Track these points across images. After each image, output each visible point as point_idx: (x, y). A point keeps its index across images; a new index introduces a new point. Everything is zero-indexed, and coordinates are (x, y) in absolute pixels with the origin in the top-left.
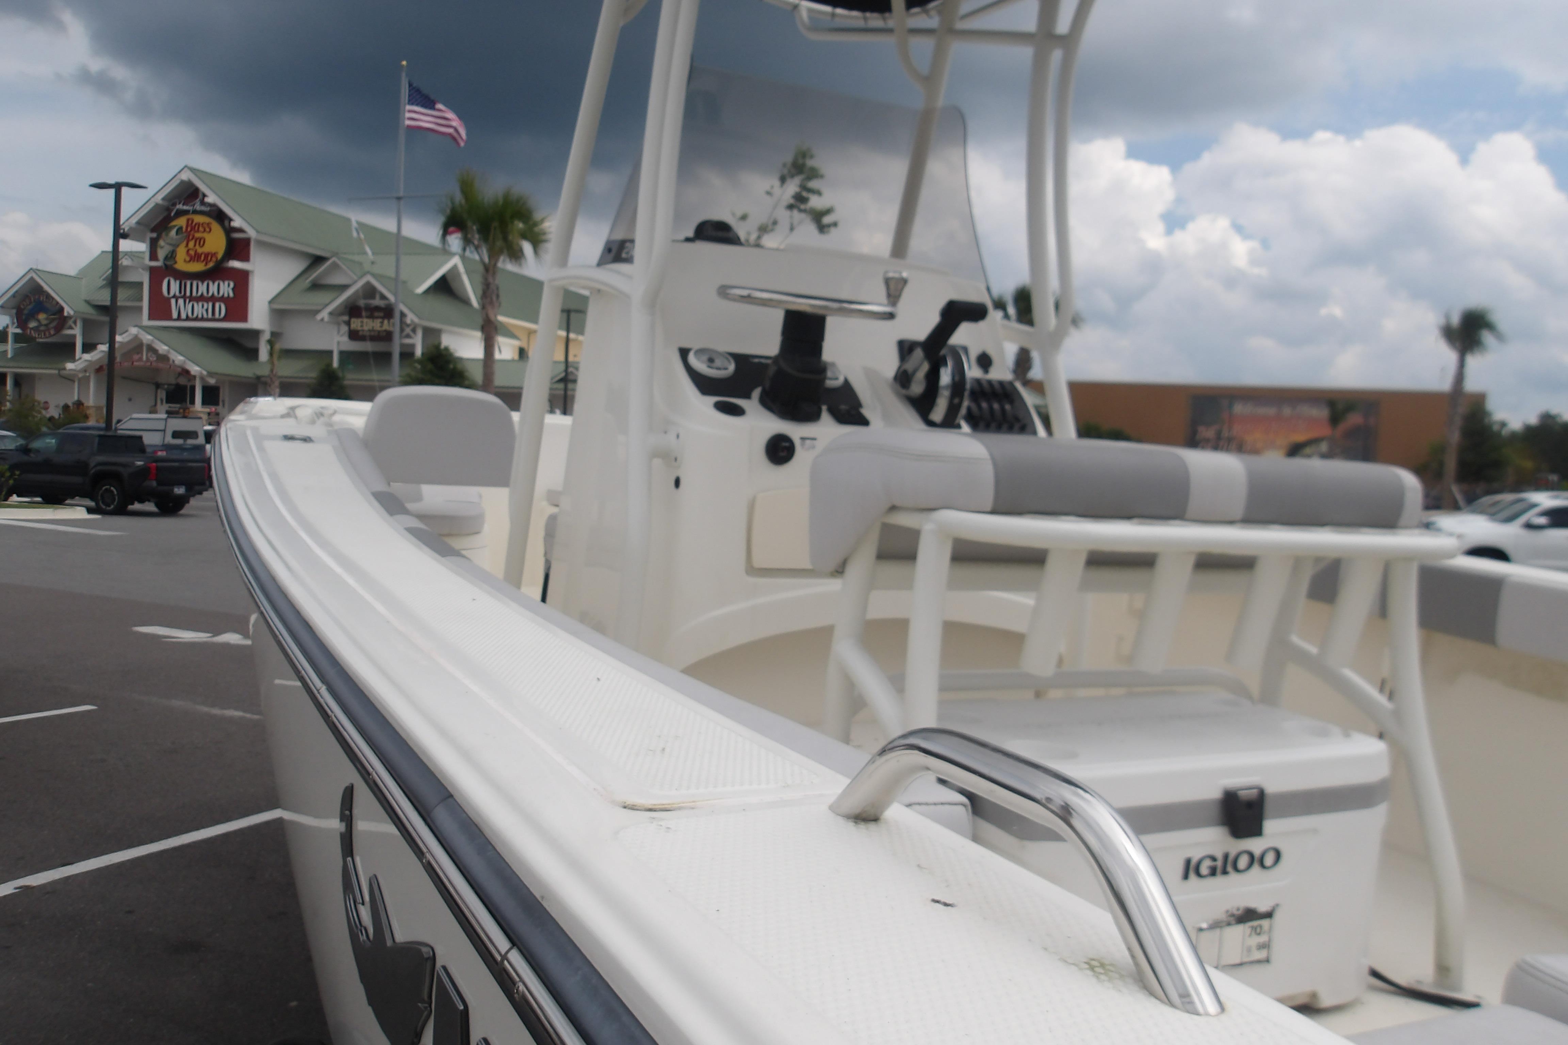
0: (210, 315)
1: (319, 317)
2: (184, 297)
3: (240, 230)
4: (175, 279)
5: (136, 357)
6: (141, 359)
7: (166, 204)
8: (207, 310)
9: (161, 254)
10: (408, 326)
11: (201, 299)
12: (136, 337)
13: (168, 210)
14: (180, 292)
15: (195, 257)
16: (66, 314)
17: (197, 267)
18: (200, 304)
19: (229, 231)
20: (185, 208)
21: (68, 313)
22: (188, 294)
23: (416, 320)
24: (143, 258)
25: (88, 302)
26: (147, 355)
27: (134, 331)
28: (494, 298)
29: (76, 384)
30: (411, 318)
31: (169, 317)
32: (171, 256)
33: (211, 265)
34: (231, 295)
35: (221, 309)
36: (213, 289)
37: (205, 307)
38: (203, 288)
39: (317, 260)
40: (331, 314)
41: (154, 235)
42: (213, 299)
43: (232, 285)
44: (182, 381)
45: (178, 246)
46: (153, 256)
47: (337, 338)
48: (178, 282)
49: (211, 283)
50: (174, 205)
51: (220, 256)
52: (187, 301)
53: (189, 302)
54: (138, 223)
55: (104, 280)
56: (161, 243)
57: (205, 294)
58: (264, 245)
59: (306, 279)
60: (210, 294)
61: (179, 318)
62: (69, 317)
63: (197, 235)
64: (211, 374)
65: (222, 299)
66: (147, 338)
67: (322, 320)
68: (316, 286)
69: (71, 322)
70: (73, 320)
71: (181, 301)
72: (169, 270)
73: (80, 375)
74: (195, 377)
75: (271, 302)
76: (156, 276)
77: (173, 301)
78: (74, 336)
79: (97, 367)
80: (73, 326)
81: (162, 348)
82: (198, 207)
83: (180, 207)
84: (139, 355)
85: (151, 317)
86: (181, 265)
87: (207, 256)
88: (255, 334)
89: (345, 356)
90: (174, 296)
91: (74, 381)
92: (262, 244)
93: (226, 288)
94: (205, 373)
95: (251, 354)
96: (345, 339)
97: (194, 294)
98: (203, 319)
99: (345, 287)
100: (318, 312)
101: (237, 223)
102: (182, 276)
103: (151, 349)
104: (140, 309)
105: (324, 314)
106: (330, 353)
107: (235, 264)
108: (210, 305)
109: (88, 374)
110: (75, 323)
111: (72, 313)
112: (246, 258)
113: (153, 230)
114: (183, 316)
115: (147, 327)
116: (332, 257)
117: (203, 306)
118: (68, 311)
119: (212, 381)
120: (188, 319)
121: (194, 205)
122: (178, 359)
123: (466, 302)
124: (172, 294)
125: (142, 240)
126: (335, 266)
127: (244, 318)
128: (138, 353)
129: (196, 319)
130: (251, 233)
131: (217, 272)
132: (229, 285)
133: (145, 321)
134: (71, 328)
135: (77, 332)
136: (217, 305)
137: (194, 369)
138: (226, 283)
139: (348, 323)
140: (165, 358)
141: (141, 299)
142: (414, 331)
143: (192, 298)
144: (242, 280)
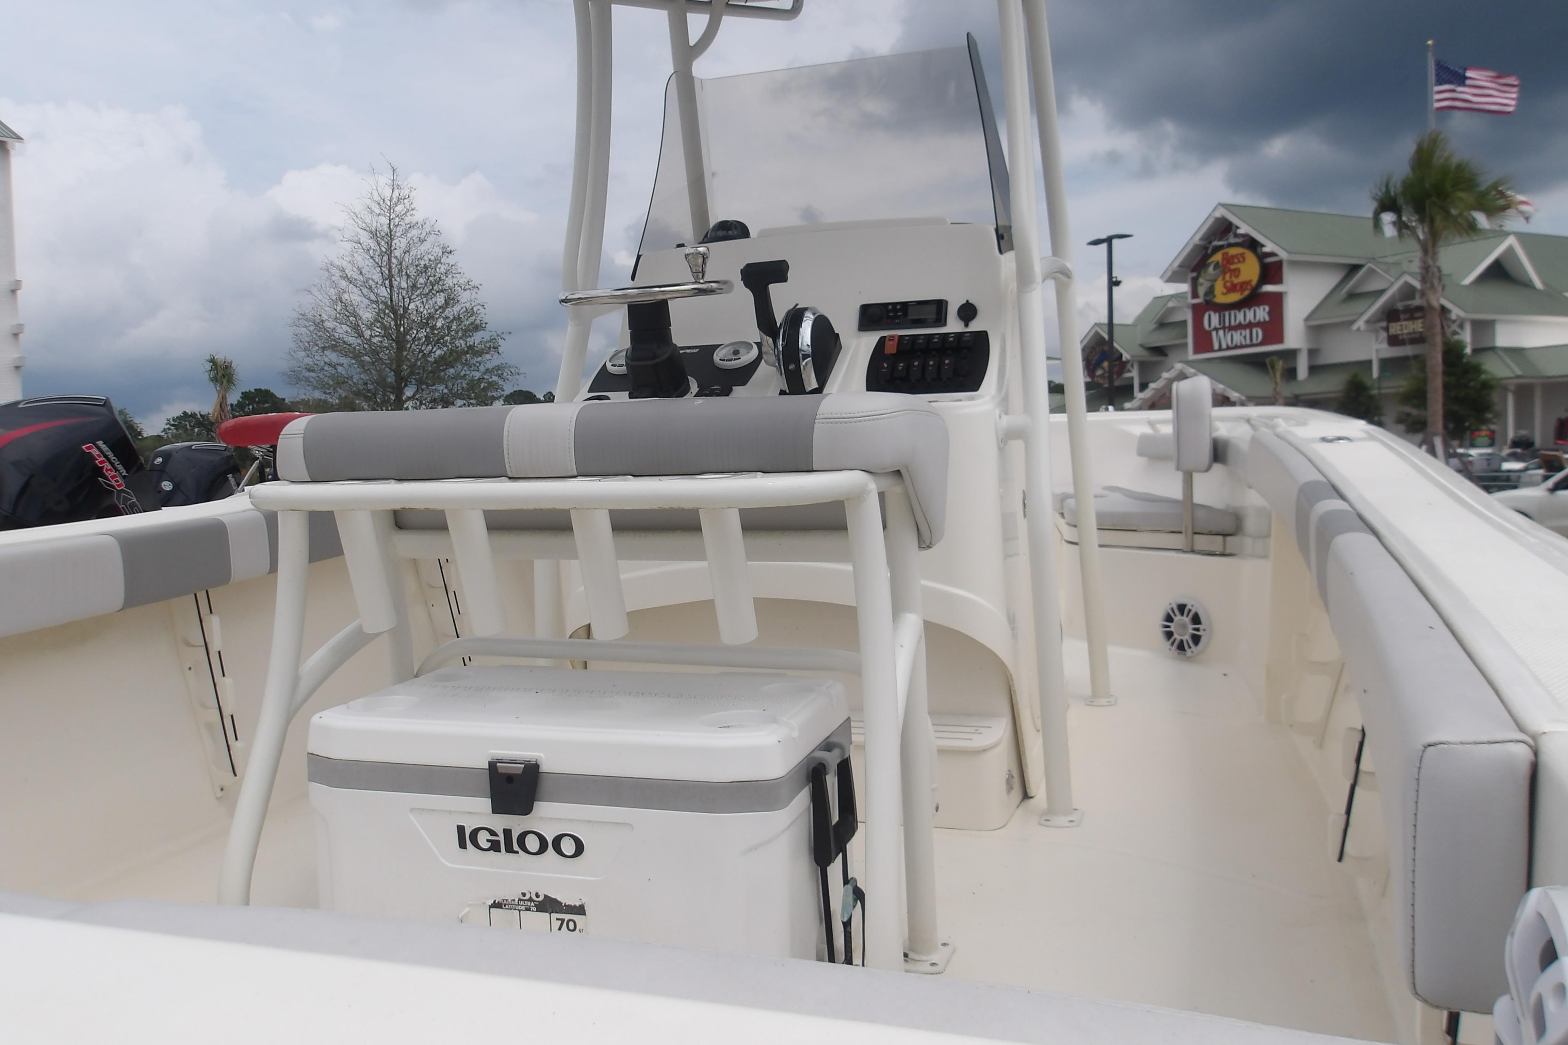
0: (1248, 342)
1: (1355, 327)
2: (1224, 328)
3: (1272, 254)
4: (1215, 312)
7: (1202, 243)
8: (1245, 337)
9: (1201, 291)
10: (1454, 322)
11: (1240, 327)
12: (1181, 372)
13: (1205, 248)
14: (1220, 324)
15: (1232, 289)
16: (1124, 359)
17: (1234, 297)
18: (1239, 332)
19: (1262, 257)
20: (1221, 243)
21: (1126, 358)
22: (1227, 324)
23: (1462, 314)
24: (1186, 298)
25: (1142, 346)
27: (1179, 366)
28: (1436, 282)
30: (1456, 312)
31: (1210, 349)
32: (1211, 291)
33: (1246, 293)
34: (1267, 319)
35: (1258, 333)
36: (1250, 315)
37: (1243, 335)
38: (1240, 316)
39: (1354, 269)
40: (1368, 322)
41: (1194, 274)
42: (1250, 326)
43: (1267, 308)
45: (1215, 281)
46: (1195, 295)
47: (1375, 346)
48: (1217, 315)
49: (1247, 311)
50: (1210, 242)
51: (1254, 283)
52: (1227, 330)
53: (1228, 332)
54: (1180, 266)
55: (1155, 323)
56: (1201, 280)
57: (1243, 322)
58: (1296, 264)
59: (1341, 291)
60: (1247, 321)
61: (1220, 349)
62: (1127, 362)
63: (1233, 267)
65: (1259, 324)
66: (1190, 371)
67: (1358, 329)
68: (1352, 296)
69: (1129, 366)
70: (1130, 363)
71: (1221, 332)
72: (1210, 305)
75: (1307, 319)
76: (1198, 311)
77: (1214, 333)
78: (1132, 378)
79: (1150, 403)
80: (1131, 369)
82: (1232, 240)
83: (1217, 243)
85: (1197, 351)
86: (1221, 298)
87: (1243, 286)
88: (1292, 354)
89: (1385, 363)
90: (1216, 329)
92: (1294, 264)
93: (1262, 313)
95: (1291, 373)
96: (1385, 345)
97: (1233, 323)
98: (1242, 347)
99: (1381, 292)
100: (1353, 322)
101: (1269, 247)
102: (1221, 308)
104: (1185, 345)
105: (1361, 324)
106: (1369, 363)
107: (1269, 288)
108: (1248, 331)
110: (1132, 366)
111: (1129, 357)
112: (1279, 280)
113: (1193, 271)
114: (1224, 346)
115: (1193, 361)
116: (1367, 263)
117: (1241, 334)
118: (1126, 356)
120: (1228, 348)
121: (1227, 239)
122: (1218, 387)
123: (1527, 285)
124: (1213, 326)
125: (1184, 281)
126: (1372, 272)
127: (1280, 339)
129: (1236, 347)
130: (1283, 255)
131: (1253, 299)
132: (1264, 309)
133: (1191, 356)
134: (1129, 371)
135: (1134, 374)
136: (1254, 330)
137: (1234, 395)
138: (1262, 308)
139: (1387, 329)
141: (1186, 336)
142: (1461, 326)
143: (1231, 328)
144: (1276, 302)
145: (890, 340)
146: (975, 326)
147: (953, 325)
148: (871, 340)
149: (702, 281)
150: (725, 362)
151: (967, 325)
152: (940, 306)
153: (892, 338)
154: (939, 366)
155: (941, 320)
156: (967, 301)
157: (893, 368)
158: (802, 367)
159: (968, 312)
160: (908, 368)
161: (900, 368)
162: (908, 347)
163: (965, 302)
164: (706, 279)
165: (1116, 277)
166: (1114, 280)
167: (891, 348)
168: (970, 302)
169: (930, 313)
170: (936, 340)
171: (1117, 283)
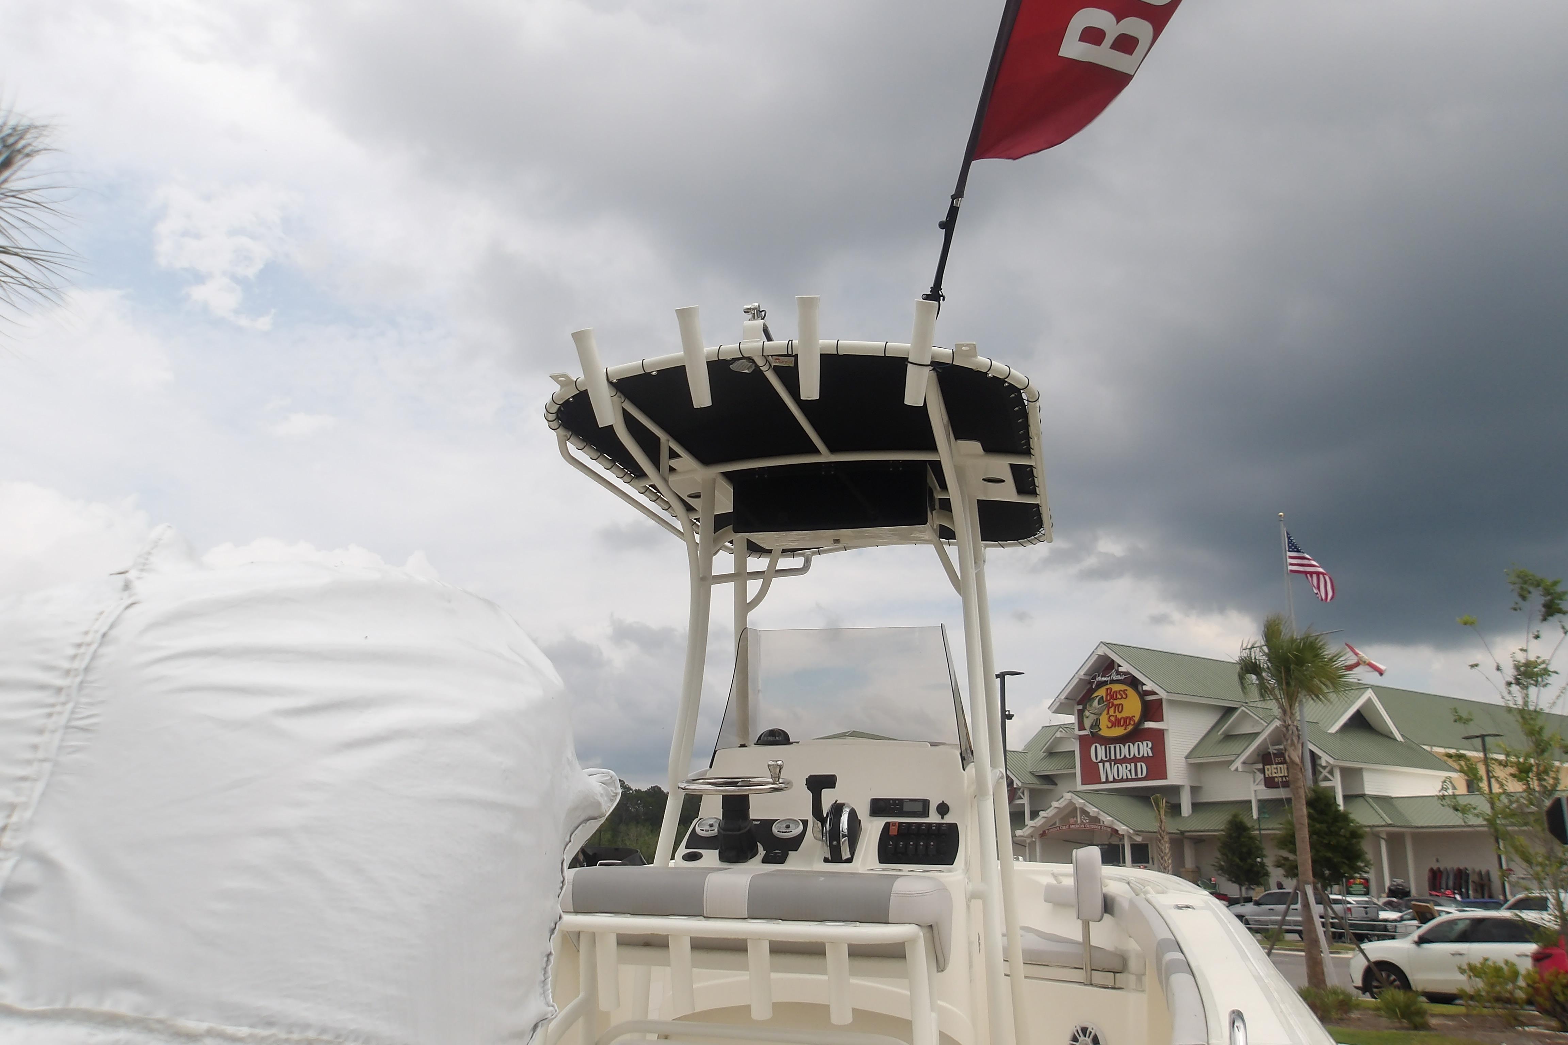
0: (1134, 776)
1: (1233, 768)
2: (1110, 761)
3: (1153, 693)
4: (1101, 745)
5: (1072, 820)
6: (1076, 823)
7: (1087, 678)
8: (1130, 771)
9: (1087, 723)
10: (1324, 768)
11: (1125, 760)
12: (1071, 802)
13: (1091, 683)
14: (1106, 757)
15: (1116, 723)
16: (1015, 786)
17: (1119, 732)
18: (1124, 765)
19: (1143, 694)
20: (1104, 679)
22: (1113, 757)
23: (1331, 761)
24: (1074, 729)
25: (1032, 774)
26: (1081, 819)
27: (1068, 796)
28: (1295, 740)
29: (1027, 848)
30: (1325, 759)
31: (1099, 781)
32: (1096, 724)
33: (1130, 728)
34: (1151, 754)
35: (1142, 768)
36: (1134, 750)
37: (1129, 768)
38: (1125, 750)
39: (1229, 711)
40: (1244, 763)
41: (1080, 707)
42: (1135, 760)
43: (1150, 744)
44: (1115, 841)
45: (1101, 714)
46: (1081, 727)
47: (1254, 787)
48: (1103, 747)
49: (1131, 745)
50: (1094, 678)
51: (1136, 719)
52: (1113, 763)
53: (1115, 764)
54: (1066, 698)
55: (1044, 752)
56: (1087, 713)
57: (1127, 756)
58: (1175, 704)
59: (1218, 732)
60: (1132, 756)
61: (1107, 781)
62: (1019, 789)
63: (1116, 702)
64: (1138, 832)
65: (1143, 759)
66: (1079, 802)
67: (1237, 770)
68: (1229, 737)
69: (1020, 793)
70: (1021, 790)
71: (1107, 764)
72: (1096, 738)
73: (1028, 841)
74: (1123, 835)
75: (1186, 758)
76: (1085, 743)
77: (1101, 765)
78: (1023, 805)
79: (1041, 832)
80: (1022, 796)
81: (1093, 810)
82: (1115, 677)
83: (1100, 679)
84: (1075, 819)
85: (1085, 782)
86: (1106, 731)
87: (1127, 720)
88: (1175, 790)
89: (1263, 804)
90: (1102, 761)
91: (1025, 847)
92: (1172, 702)
93: (1145, 748)
94: (1131, 831)
95: (1175, 809)
96: (1262, 787)
97: (1118, 757)
98: (1127, 780)
99: (1257, 734)
100: (1231, 762)
101: (1149, 686)
102: (1107, 741)
103: (1085, 812)
104: (1074, 775)
105: (1238, 764)
106: (1249, 803)
107: (1151, 725)
108: (1133, 765)
109: (1034, 840)
110: (1023, 793)
111: (1020, 784)
112: (1160, 719)
113: (1079, 703)
114: (1111, 779)
115: (1080, 792)
116: (1240, 707)
117: (1126, 767)
118: (1017, 783)
119: (1139, 839)
120: (1115, 781)
121: (1110, 676)
122: (1107, 819)
123: (1389, 737)
124: (1099, 759)
125: (1070, 713)
126: (1245, 715)
127: (1164, 775)
128: (1073, 817)
129: (1122, 780)
130: (1162, 694)
131: (1136, 735)
132: (1147, 745)
133: (1080, 787)
134: (1021, 798)
135: (1025, 801)
136: (1139, 765)
137: (1122, 828)
138: (1145, 743)
139: (1263, 771)
140: (1096, 820)
141: (1074, 767)
142: (1331, 772)
143: (1117, 761)
144: (1158, 738)
145: (893, 825)
146: (948, 819)
147: (934, 818)
148: (879, 823)
149: (778, 783)
151: (943, 818)
152: (926, 803)
153: (894, 824)
154: (927, 846)
155: (925, 813)
156: (943, 801)
157: (896, 845)
158: (841, 842)
159: (943, 809)
160: (906, 846)
161: (901, 846)
162: (906, 831)
163: (941, 802)
164: (781, 781)
165: (1009, 711)
166: (1007, 713)
167: (894, 831)
168: (945, 802)
169: (919, 808)
170: (924, 828)
171: (1010, 717)
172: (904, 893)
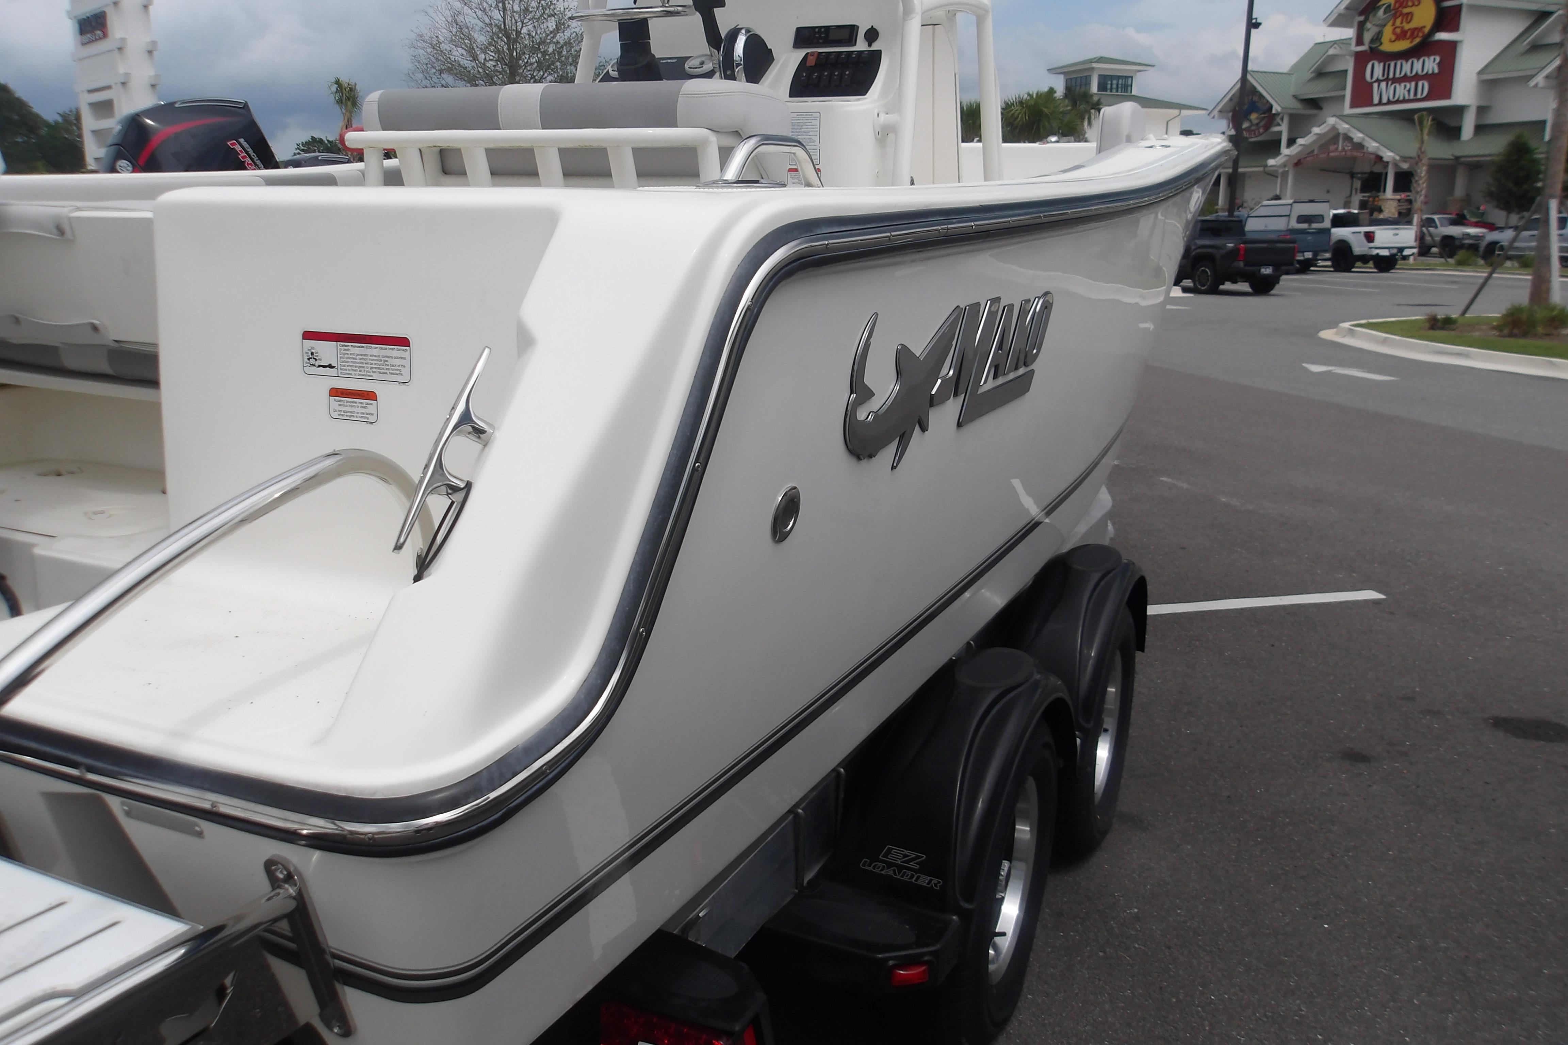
0: (1412, 97)
1: (1532, 83)
2: (1387, 80)
4: (1380, 62)
5: (1332, 148)
6: (1337, 149)
8: (1409, 91)
9: (1367, 37)
11: (1405, 79)
12: (1334, 128)
14: (1383, 75)
15: (1401, 35)
16: (1274, 111)
17: (1403, 45)
18: (1403, 85)
21: (1276, 110)
22: (1391, 76)
24: (1350, 44)
25: (1295, 97)
26: (1343, 146)
27: (1331, 121)
29: (1279, 180)
31: (1371, 104)
32: (1377, 38)
33: (1417, 40)
34: (1436, 71)
35: (1424, 87)
36: (1418, 66)
37: (1408, 88)
38: (1407, 67)
39: (1542, 16)
40: (1547, 77)
41: (1362, 18)
42: (1417, 78)
43: (1438, 59)
44: (1378, 169)
45: (1385, 26)
46: (1360, 42)
47: (1553, 105)
48: (1382, 64)
49: (1415, 61)
51: (1427, 30)
52: (1390, 83)
53: (1391, 85)
54: (1347, 8)
55: (1312, 73)
56: (1368, 25)
57: (1409, 74)
58: (1479, 10)
59: (1524, 42)
60: (1414, 73)
61: (1380, 103)
62: (1277, 114)
63: (1406, 11)
64: (1405, 159)
65: (1426, 77)
66: (1343, 127)
67: (1536, 86)
68: (1536, 47)
69: (1278, 120)
70: (1280, 116)
71: (1383, 85)
72: (1375, 53)
73: (1281, 170)
74: (1388, 163)
75: (1480, 73)
76: (1361, 60)
77: (1375, 85)
78: (1280, 133)
79: (1296, 161)
80: (1281, 123)
81: (1357, 136)
84: (1336, 146)
85: (1353, 105)
86: (1388, 46)
87: (1415, 31)
88: (1460, 110)
90: (1378, 81)
91: (1277, 177)
92: (1476, 9)
93: (1431, 64)
94: (1398, 158)
95: (1454, 132)
97: (1397, 75)
98: (1404, 101)
100: (1532, 77)
102: (1387, 57)
103: (1348, 138)
104: (1343, 97)
105: (1540, 79)
106: (1543, 123)
107: (1442, 36)
108: (1413, 84)
109: (1287, 169)
110: (1282, 119)
111: (1279, 109)
112: (1456, 29)
113: (1361, 14)
114: (1385, 100)
115: (1347, 116)
116: (1558, 10)
117: (1405, 87)
118: (1276, 108)
119: (1405, 166)
120: (1389, 102)
122: (1372, 145)
124: (1375, 78)
125: (1349, 26)
127: (1448, 94)
128: (1335, 144)
129: (1398, 102)
131: (1423, 47)
132: (1434, 60)
133: (1347, 110)
134: (1279, 125)
135: (1283, 128)
136: (1420, 83)
137: (1388, 155)
138: (1432, 58)
140: (1360, 146)
141: (1344, 88)
143: (1395, 80)
144: (1449, 52)
145: (811, 55)
146: (875, 47)
147: (861, 45)
148: (799, 55)
149: (667, 5)
150: (692, 70)
151: (870, 45)
152: (852, 30)
153: (812, 54)
154: (841, 76)
155: (852, 41)
156: (872, 26)
157: (809, 76)
159: (872, 35)
160: (820, 77)
161: (814, 77)
162: (823, 62)
163: (870, 27)
164: (670, 4)
165: (1256, 19)
166: (1254, 21)
167: (811, 62)
168: (874, 27)
169: (845, 35)
170: (843, 56)
171: (1257, 25)
172: (693, 93)
